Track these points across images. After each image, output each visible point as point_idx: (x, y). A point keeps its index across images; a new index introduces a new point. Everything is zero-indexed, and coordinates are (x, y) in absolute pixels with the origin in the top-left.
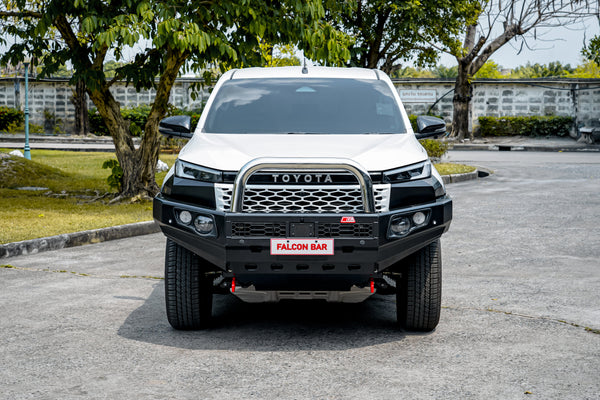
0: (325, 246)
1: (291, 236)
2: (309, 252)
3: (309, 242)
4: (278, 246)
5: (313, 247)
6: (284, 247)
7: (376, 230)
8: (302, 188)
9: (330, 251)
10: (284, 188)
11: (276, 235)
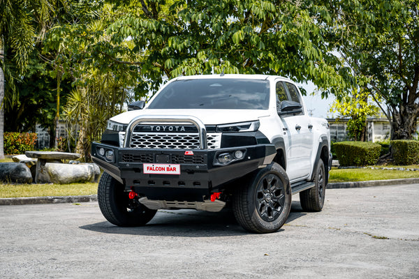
0: (175, 169)
1: (156, 162)
2: (166, 172)
3: (165, 166)
4: (148, 168)
5: (168, 169)
6: (151, 169)
7: (206, 160)
8: (167, 134)
9: (178, 172)
10: (157, 134)
11: (148, 162)
